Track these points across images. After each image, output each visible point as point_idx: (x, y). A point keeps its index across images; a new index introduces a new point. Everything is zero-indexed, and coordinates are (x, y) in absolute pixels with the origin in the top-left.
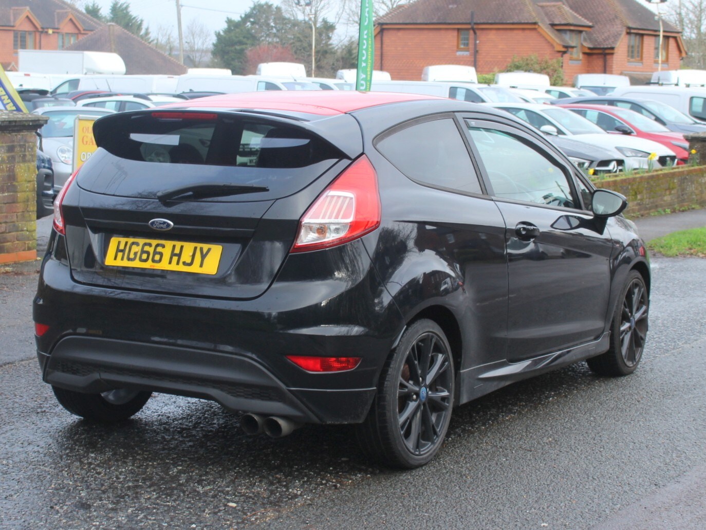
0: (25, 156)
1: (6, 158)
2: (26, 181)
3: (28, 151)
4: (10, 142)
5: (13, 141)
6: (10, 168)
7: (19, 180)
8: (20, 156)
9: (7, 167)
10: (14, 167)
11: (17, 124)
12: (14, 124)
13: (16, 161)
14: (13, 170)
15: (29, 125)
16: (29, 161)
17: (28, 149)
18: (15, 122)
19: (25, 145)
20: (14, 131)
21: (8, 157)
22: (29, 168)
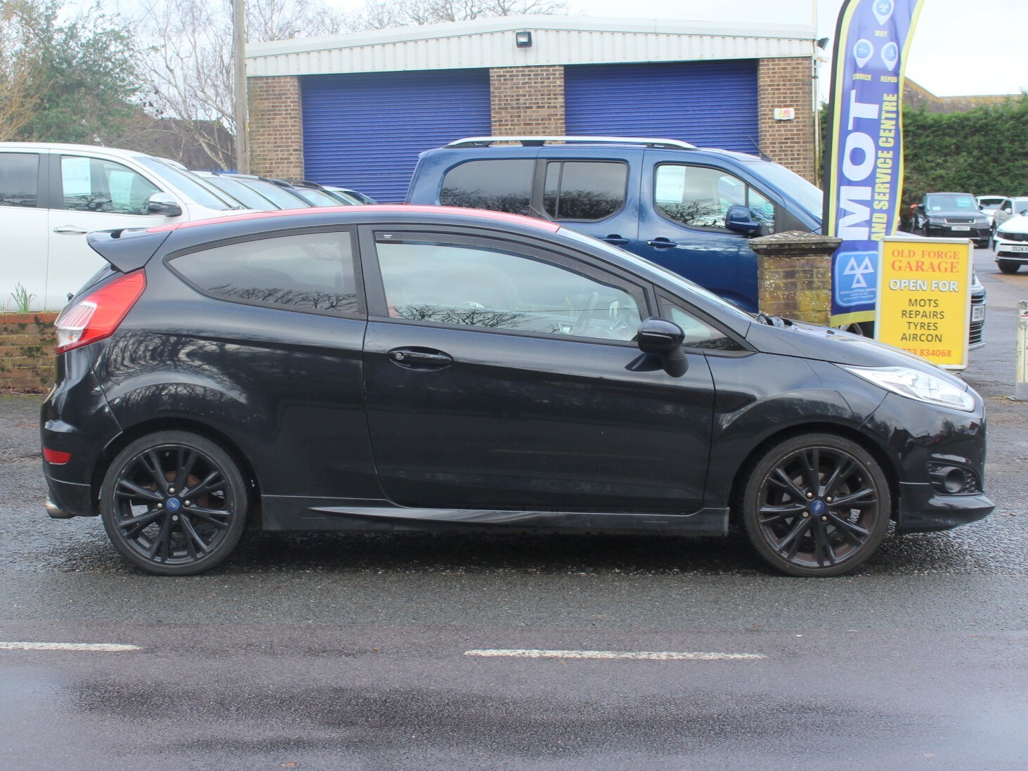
0: (811, 282)
1: (782, 285)
2: (813, 310)
3: (817, 277)
4: (789, 267)
5: (794, 266)
6: (788, 295)
7: (802, 309)
8: (804, 282)
9: (784, 295)
10: (795, 294)
11: (792, 247)
12: (787, 247)
13: (798, 288)
14: (794, 298)
15: (811, 249)
16: (818, 288)
17: (817, 275)
18: (789, 245)
19: (812, 271)
20: (795, 255)
21: (785, 284)
22: (818, 296)
